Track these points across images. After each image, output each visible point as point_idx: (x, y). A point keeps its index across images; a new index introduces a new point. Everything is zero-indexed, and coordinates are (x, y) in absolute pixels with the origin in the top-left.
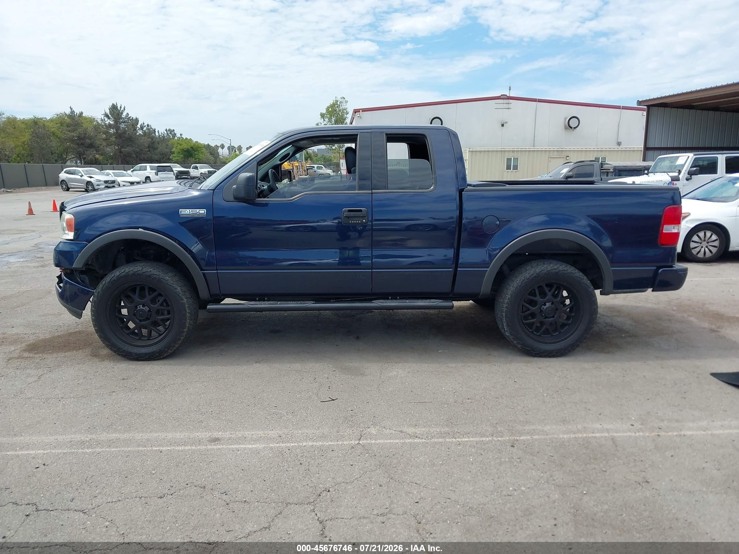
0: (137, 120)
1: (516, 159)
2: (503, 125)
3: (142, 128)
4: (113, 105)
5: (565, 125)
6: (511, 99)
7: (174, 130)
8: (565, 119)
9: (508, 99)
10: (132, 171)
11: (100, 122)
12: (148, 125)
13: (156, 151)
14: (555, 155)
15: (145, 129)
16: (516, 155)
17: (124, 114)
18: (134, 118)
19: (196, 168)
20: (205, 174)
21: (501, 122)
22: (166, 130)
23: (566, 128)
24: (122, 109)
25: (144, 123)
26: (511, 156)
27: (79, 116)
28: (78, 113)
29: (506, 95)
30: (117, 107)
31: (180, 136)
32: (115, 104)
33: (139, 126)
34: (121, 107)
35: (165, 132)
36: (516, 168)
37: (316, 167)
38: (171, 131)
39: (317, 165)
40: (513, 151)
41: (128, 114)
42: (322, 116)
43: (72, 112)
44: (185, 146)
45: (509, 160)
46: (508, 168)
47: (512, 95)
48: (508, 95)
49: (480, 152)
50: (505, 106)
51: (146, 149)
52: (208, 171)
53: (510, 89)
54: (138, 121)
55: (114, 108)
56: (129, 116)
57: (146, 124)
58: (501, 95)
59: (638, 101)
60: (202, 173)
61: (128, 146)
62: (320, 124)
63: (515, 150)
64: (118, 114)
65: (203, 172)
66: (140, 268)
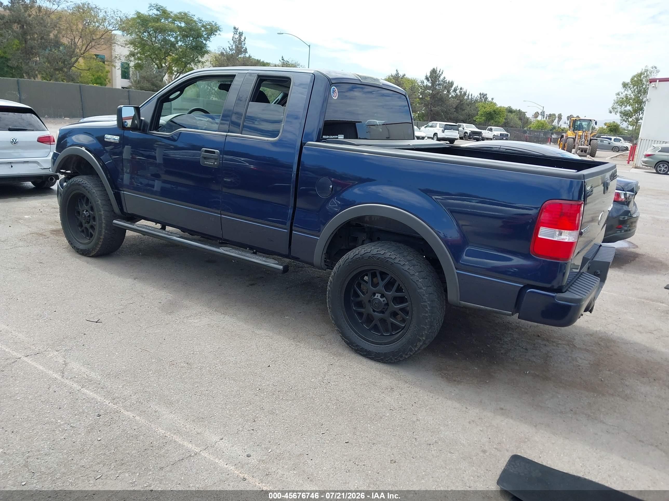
0: (451, 84)
3: (455, 90)
4: (434, 69)
7: (486, 94)
10: (425, 127)
11: (420, 84)
12: (461, 89)
13: (464, 112)
15: (458, 91)
17: (442, 78)
18: (451, 81)
19: (491, 130)
20: (497, 136)
22: (480, 94)
24: (440, 73)
25: (457, 87)
27: (402, 78)
28: (402, 75)
30: (437, 71)
31: (491, 100)
32: (436, 69)
33: (453, 88)
34: (440, 72)
35: (479, 96)
37: (613, 139)
38: (484, 96)
39: (615, 137)
41: (445, 78)
42: (625, 85)
43: (397, 74)
44: (488, 109)
51: (453, 110)
52: (501, 134)
54: (453, 84)
55: (434, 72)
56: (445, 80)
57: (459, 87)
60: (494, 135)
61: (438, 106)
62: (620, 94)
64: (436, 77)
65: (496, 135)
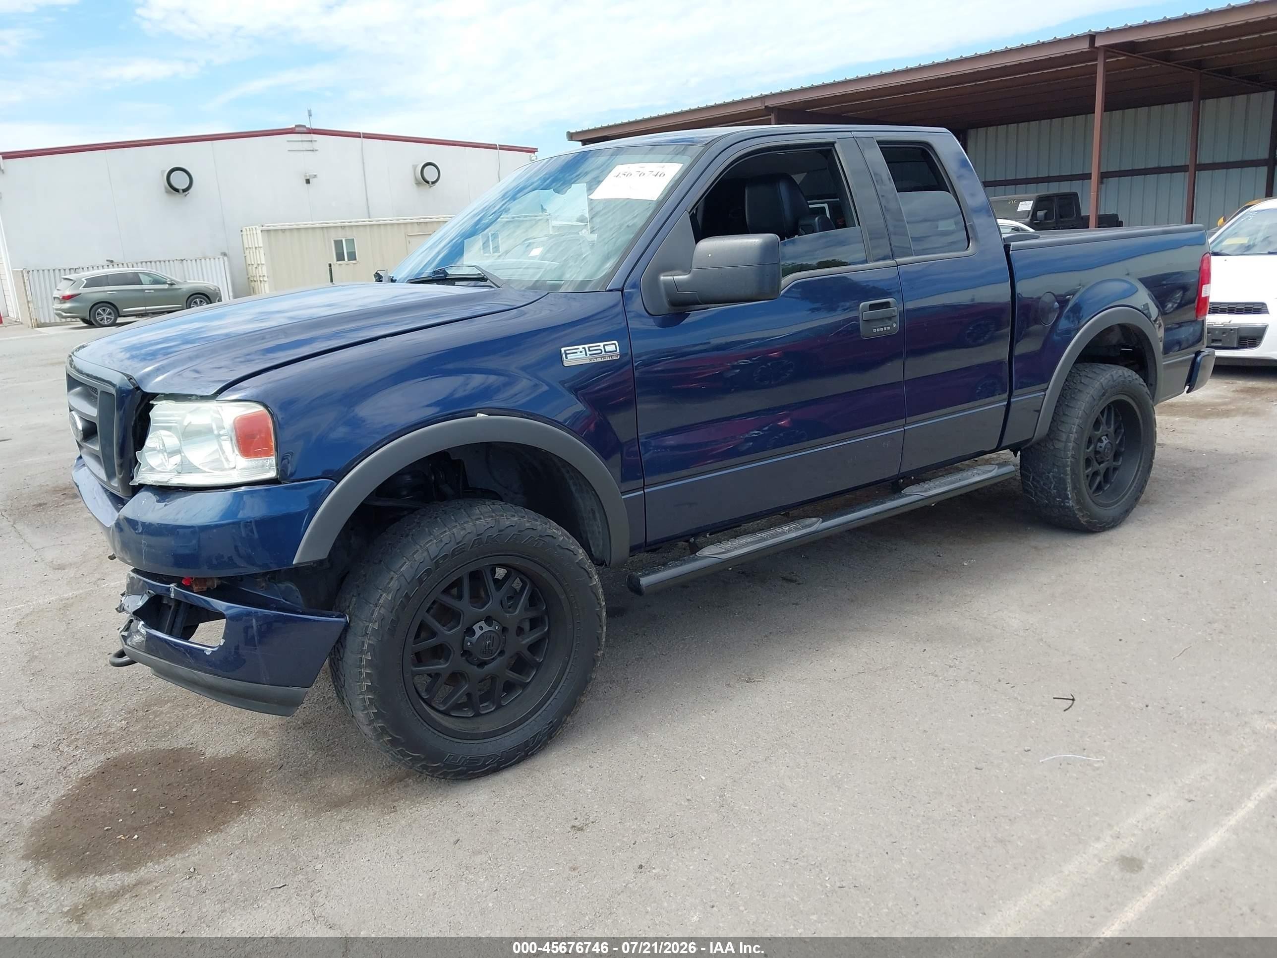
1: (351, 242)
2: (308, 181)
5: (416, 179)
6: (314, 133)
8: (415, 167)
9: (310, 133)
14: (416, 230)
16: (349, 234)
21: (306, 176)
23: (418, 183)
26: (341, 236)
29: (304, 126)
36: (352, 256)
40: (343, 227)
45: (338, 244)
46: (340, 257)
47: (315, 126)
48: (308, 126)
49: (283, 231)
50: (307, 146)
53: (310, 115)
58: (297, 126)
59: (568, 133)
63: (347, 224)
66: (491, 522)
